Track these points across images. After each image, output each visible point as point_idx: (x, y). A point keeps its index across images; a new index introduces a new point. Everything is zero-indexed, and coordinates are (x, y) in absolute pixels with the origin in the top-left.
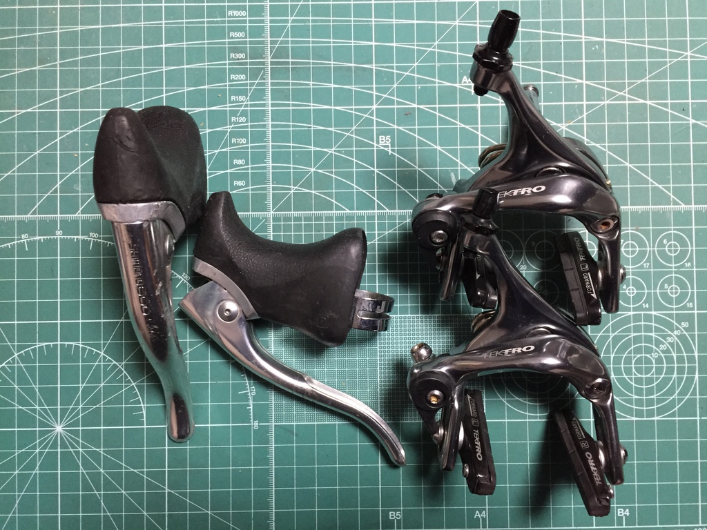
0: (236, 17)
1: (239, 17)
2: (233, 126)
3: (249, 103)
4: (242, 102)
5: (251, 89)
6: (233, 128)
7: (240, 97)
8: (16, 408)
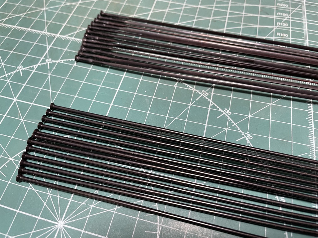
2: (278, 26)
3: (290, 18)
4: (285, 16)
5: (291, 12)
6: (278, 28)
7: (284, 14)
8: (29, 188)
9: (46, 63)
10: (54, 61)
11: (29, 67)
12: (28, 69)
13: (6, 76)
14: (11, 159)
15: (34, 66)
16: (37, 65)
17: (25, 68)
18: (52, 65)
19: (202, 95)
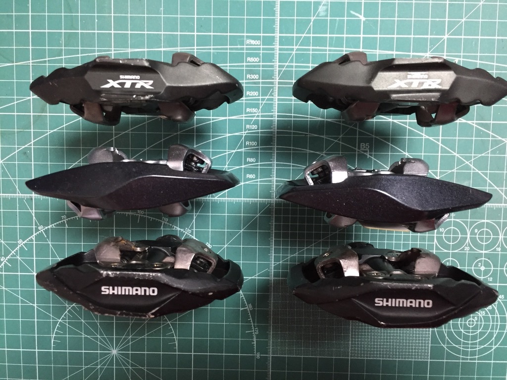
0: (252, 45)
1: (255, 45)
3: (260, 114)
4: (255, 113)
5: (262, 103)
6: (247, 133)
7: (253, 109)
8: (83, 336)
9: (40, 231)
10: (46, 228)
11: (28, 240)
12: (27, 241)
13: (13, 254)
14: (60, 321)
15: (32, 237)
16: (34, 235)
17: (25, 242)
18: (46, 231)
19: (186, 233)
